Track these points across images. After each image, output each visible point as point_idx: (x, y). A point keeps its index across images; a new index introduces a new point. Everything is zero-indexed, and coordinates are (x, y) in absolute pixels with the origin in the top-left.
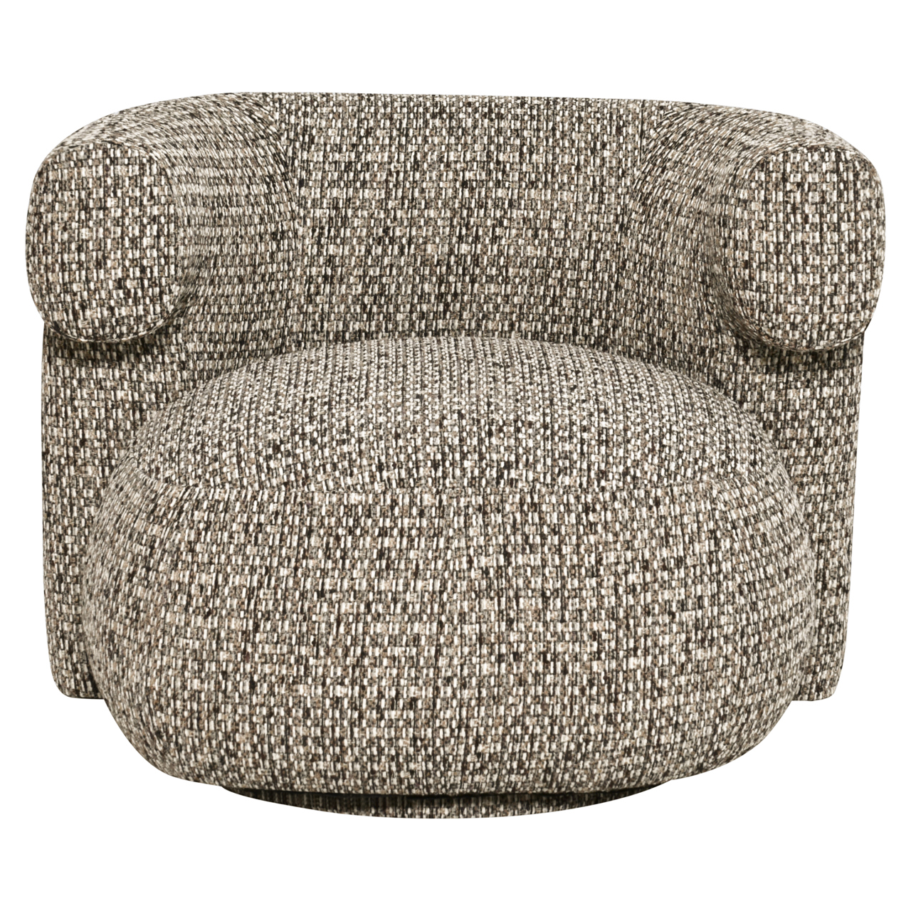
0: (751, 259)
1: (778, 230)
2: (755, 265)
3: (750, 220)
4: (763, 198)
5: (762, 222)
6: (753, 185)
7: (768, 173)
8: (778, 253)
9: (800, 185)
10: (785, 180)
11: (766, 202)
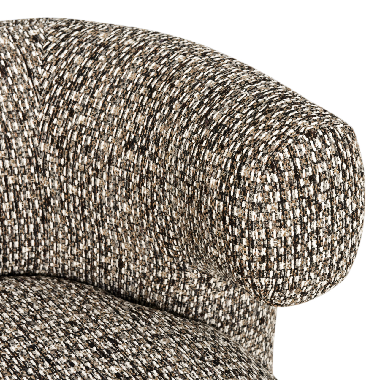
0: (268, 254)
1: (295, 225)
2: (272, 259)
3: (267, 222)
4: (279, 200)
5: (279, 221)
6: (267, 188)
7: (280, 173)
8: (295, 245)
9: (312, 178)
10: (298, 177)
11: (282, 201)
